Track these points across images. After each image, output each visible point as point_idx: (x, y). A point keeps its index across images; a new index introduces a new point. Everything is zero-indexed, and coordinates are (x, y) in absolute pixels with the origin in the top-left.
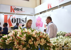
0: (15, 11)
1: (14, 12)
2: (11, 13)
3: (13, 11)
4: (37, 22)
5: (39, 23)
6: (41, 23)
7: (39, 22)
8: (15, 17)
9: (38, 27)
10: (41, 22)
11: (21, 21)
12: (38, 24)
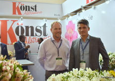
2: (15, 15)
7: (70, 32)
10: (74, 32)
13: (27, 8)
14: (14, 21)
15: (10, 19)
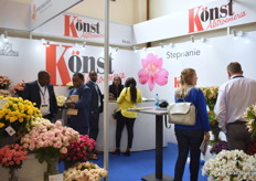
0: (80, 33)
1: (75, 35)
2: (67, 37)
3: (71, 34)
4: (143, 70)
5: (151, 74)
6: (162, 73)
7: (151, 70)
8: (78, 53)
9: (147, 84)
10: (161, 69)
11: (96, 66)
12: (147, 76)
13: (85, 27)
14: (67, 47)
15: (61, 44)
